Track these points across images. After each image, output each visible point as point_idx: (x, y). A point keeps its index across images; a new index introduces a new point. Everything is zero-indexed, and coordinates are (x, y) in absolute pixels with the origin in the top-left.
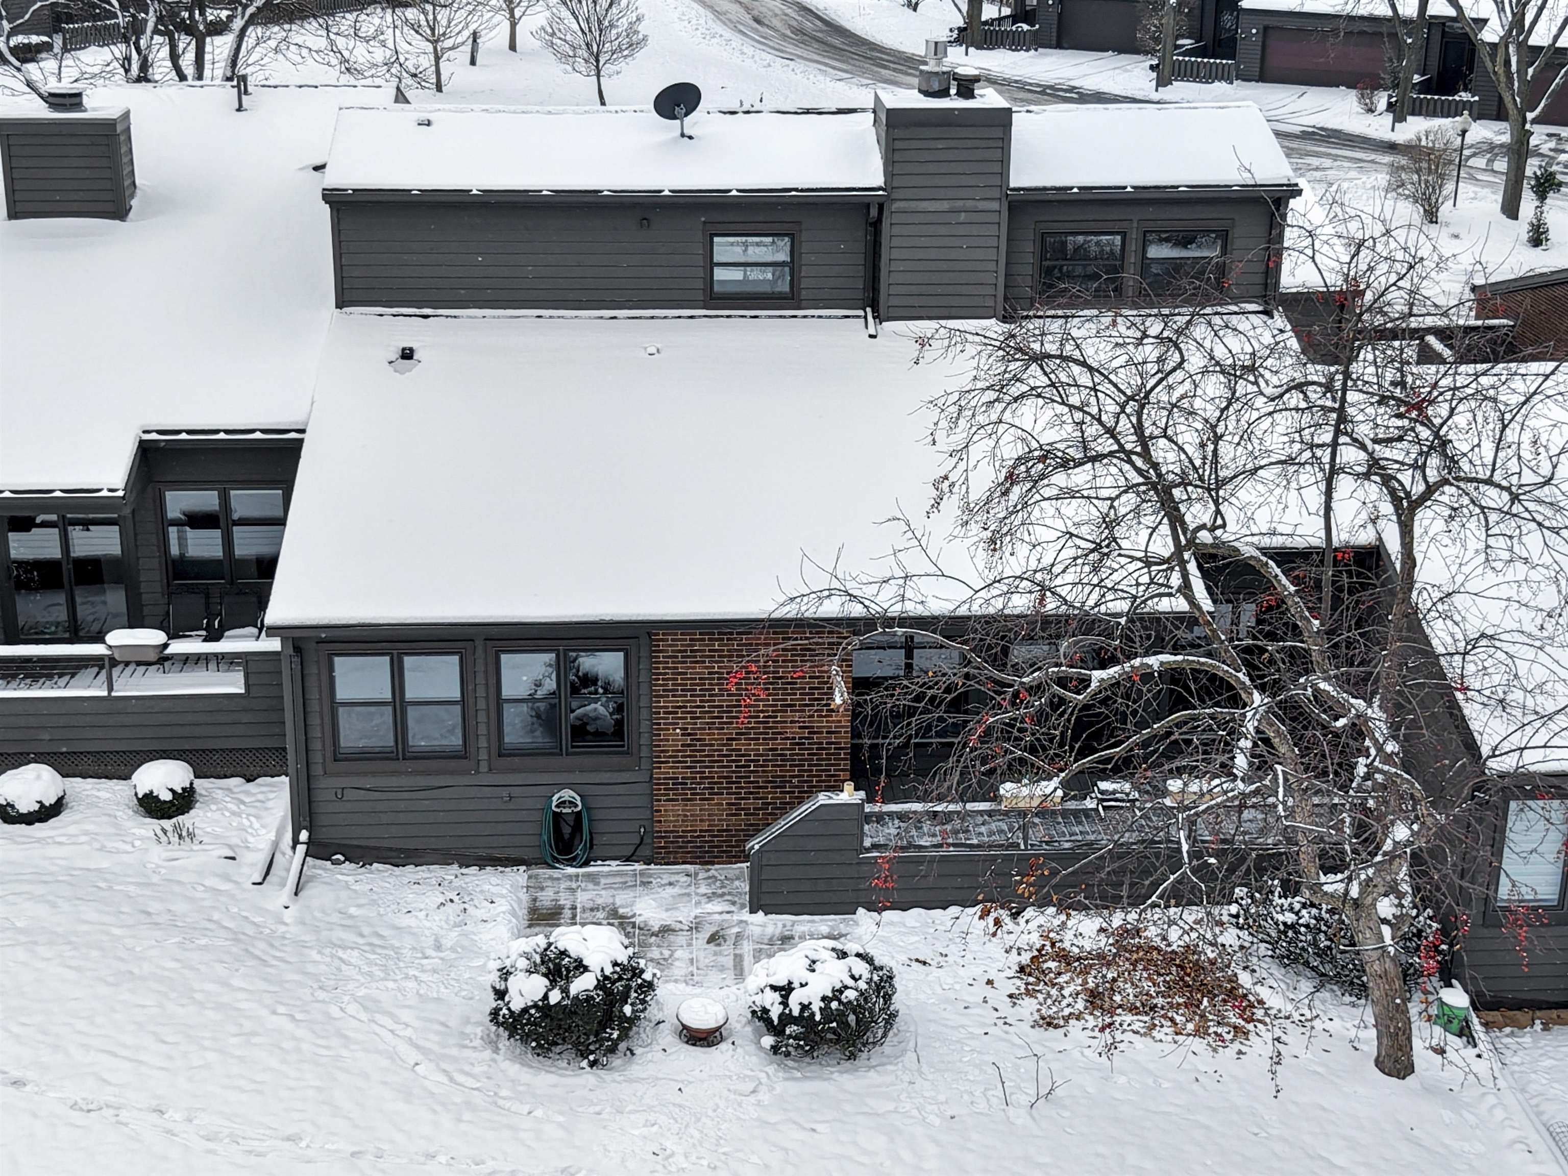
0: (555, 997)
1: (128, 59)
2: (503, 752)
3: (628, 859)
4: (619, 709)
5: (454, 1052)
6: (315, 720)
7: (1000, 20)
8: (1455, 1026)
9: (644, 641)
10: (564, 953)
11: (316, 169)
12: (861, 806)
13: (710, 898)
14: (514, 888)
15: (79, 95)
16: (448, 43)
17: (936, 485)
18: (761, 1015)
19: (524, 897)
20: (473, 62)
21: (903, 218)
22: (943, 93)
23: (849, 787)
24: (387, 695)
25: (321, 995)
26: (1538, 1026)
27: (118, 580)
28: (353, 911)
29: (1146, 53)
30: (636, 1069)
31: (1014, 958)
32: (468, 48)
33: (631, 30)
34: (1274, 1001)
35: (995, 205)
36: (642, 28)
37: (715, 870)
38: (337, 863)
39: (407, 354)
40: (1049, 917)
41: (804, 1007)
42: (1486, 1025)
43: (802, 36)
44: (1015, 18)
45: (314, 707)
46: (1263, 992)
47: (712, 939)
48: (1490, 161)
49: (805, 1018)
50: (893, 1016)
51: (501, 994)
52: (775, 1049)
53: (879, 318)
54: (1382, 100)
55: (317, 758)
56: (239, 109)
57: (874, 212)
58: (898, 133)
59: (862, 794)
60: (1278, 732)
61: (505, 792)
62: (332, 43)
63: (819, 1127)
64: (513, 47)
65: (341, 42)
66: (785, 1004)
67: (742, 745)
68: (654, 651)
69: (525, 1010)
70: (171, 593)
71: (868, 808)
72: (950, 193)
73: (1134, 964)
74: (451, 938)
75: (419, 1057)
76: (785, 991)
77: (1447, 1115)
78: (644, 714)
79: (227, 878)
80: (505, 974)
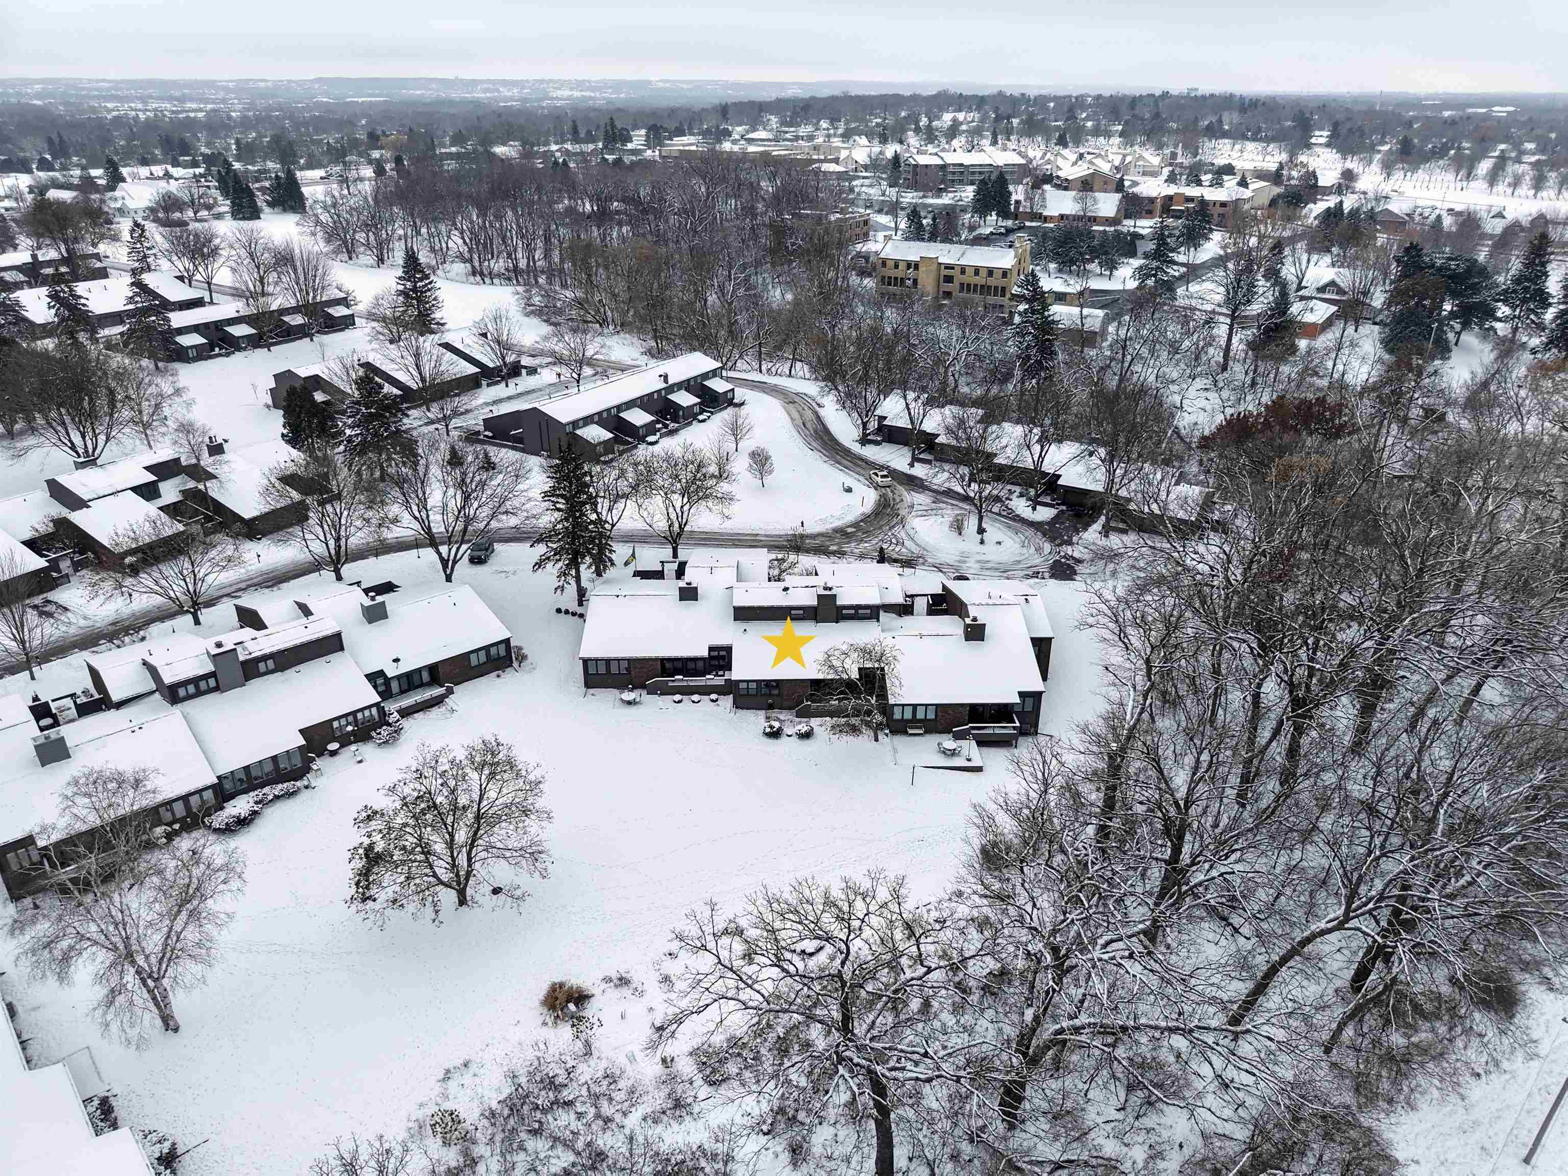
7: (872, 433)
8: (886, 735)
42: (890, 736)
44: (877, 432)
46: (861, 730)
77: (883, 746)
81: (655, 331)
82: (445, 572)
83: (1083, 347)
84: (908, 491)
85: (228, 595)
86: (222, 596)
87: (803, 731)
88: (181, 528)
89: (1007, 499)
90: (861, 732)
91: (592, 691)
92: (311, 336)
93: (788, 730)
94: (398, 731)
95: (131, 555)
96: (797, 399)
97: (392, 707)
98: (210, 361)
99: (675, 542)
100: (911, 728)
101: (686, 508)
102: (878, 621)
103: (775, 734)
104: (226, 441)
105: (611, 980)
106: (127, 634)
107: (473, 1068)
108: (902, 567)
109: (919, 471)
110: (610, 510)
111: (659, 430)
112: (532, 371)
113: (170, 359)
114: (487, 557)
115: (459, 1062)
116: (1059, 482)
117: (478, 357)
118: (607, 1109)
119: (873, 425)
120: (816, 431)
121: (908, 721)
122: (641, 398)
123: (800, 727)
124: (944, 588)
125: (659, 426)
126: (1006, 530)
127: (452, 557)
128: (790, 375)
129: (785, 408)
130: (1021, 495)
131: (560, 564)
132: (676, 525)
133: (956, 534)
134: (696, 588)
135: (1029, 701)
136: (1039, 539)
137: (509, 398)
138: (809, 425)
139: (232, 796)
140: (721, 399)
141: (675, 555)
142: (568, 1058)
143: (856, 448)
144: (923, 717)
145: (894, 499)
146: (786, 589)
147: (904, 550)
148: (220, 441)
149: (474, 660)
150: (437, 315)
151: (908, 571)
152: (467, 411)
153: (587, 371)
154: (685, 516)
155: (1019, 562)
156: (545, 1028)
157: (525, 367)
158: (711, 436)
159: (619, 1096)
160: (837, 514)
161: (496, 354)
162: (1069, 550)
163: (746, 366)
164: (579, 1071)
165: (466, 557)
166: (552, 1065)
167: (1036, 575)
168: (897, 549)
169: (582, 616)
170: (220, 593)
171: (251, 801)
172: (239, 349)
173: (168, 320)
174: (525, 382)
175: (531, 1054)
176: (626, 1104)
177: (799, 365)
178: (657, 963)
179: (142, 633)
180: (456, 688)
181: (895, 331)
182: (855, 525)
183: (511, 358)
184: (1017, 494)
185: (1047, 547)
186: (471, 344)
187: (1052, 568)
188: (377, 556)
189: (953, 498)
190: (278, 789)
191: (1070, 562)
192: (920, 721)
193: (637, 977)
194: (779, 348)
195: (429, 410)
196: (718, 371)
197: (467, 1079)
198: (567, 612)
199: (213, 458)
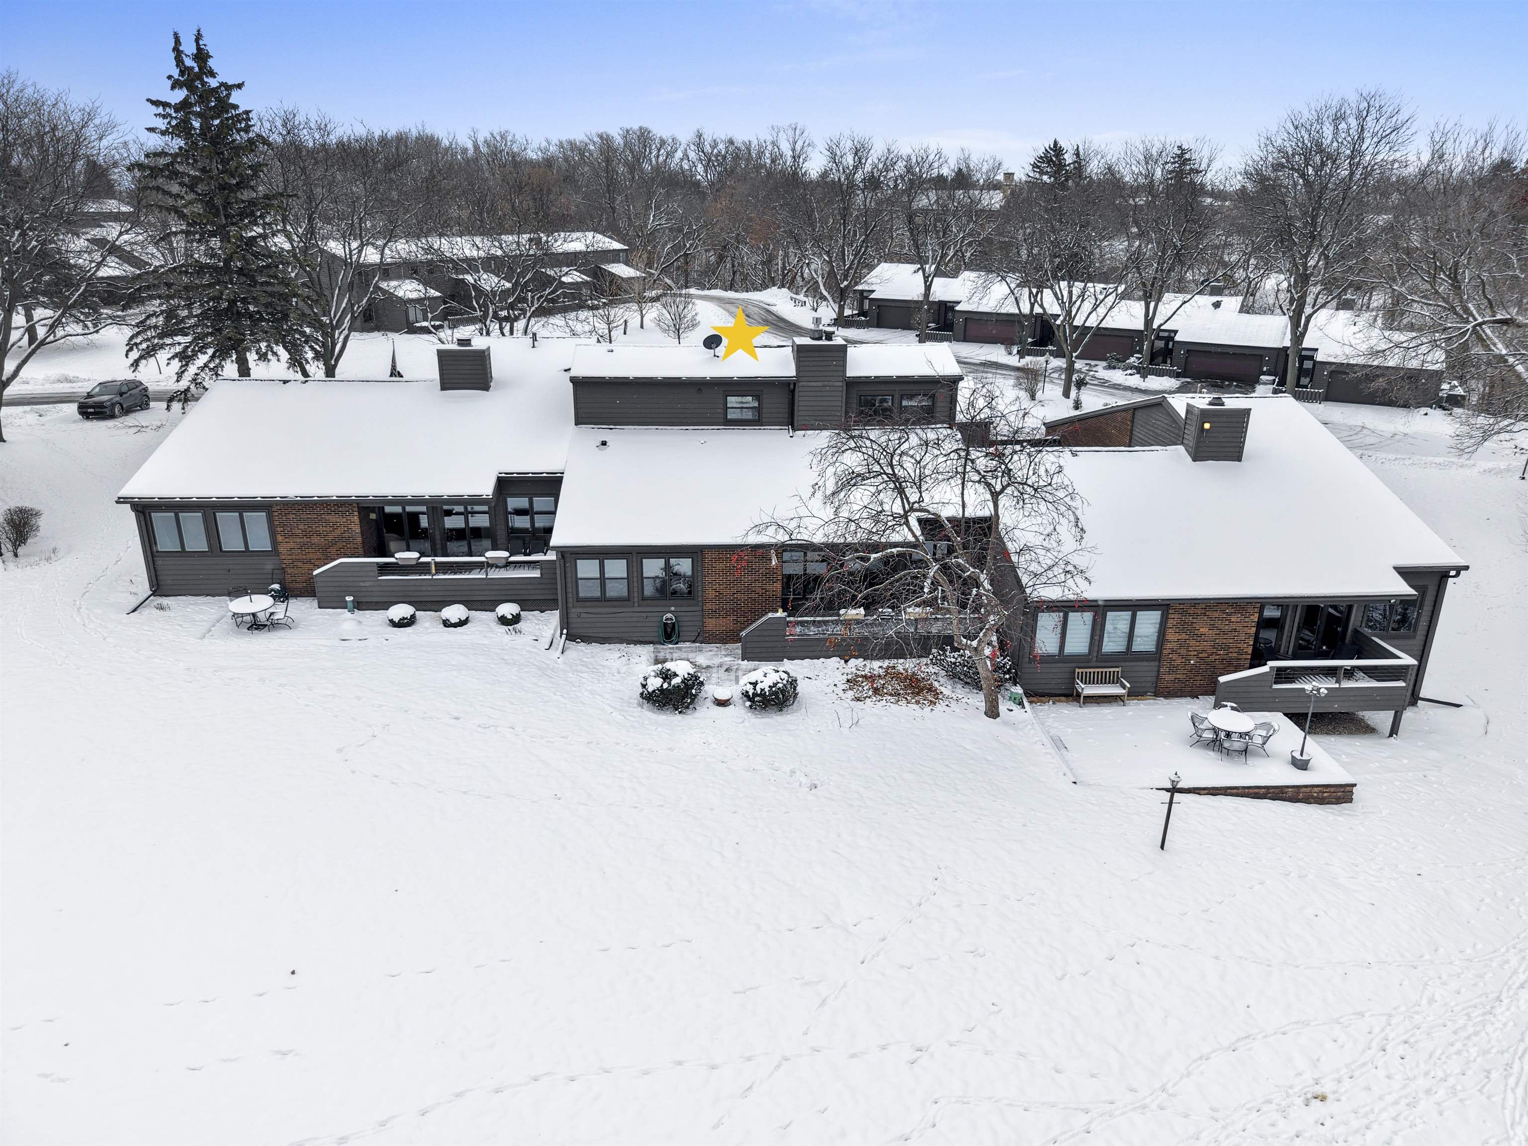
0: (665, 686)
1: (482, 329)
2: (644, 599)
3: (694, 642)
4: (690, 586)
5: (626, 708)
6: (569, 585)
7: (853, 316)
8: (1017, 701)
9: (699, 554)
10: (669, 670)
11: (566, 371)
12: (785, 618)
13: (726, 656)
14: (648, 652)
15: (470, 340)
16: (615, 325)
17: (813, 486)
18: (746, 695)
19: (653, 655)
20: (625, 333)
21: (803, 386)
22: (820, 339)
23: (780, 610)
24: (598, 576)
25: (574, 689)
26: (1051, 702)
27: (487, 537)
28: (585, 659)
29: (915, 330)
30: (697, 714)
31: (845, 677)
32: (623, 327)
33: (693, 319)
34: (946, 691)
35: (841, 384)
36: (698, 318)
37: (727, 646)
38: (578, 642)
39: (604, 443)
40: (860, 662)
41: (762, 690)
42: (1031, 702)
43: (766, 322)
44: (859, 315)
45: (569, 580)
46: (943, 689)
47: (726, 670)
48: (1060, 375)
49: (762, 694)
50: (797, 694)
51: (644, 686)
52: (751, 707)
53: (794, 430)
54: (1015, 350)
55: (570, 600)
56: (533, 347)
57: (792, 387)
58: (802, 355)
59: (786, 614)
60: (942, 579)
61: (644, 615)
62: (567, 323)
63: (768, 735)
64: (642, 327)
65: (570, 322)
66: (755, 689)
67: (738, 596)
68: (703, 558)
69: (654, 691)
70: (509, 539)
71: (788, 619)
72: (823, 379)
73: (892, 678)
74: (623, 670)
75: (612, 710)
76: (755, 684)
77: (1012, 732)
78: (700, 584)
79: (535, 647)
80: (646, 679)
87: (765, 685)
90: (940, 695)
93: (718, 687)
100: (1089, 681)
102: (951, 427)
103: (677, 697)
121: (1080, 660)
123: (755, 675)
130: (1110, 368)
134: (483, 356)
144: (1121, 647)
184: (1101, 367)
192: (1114, 659)
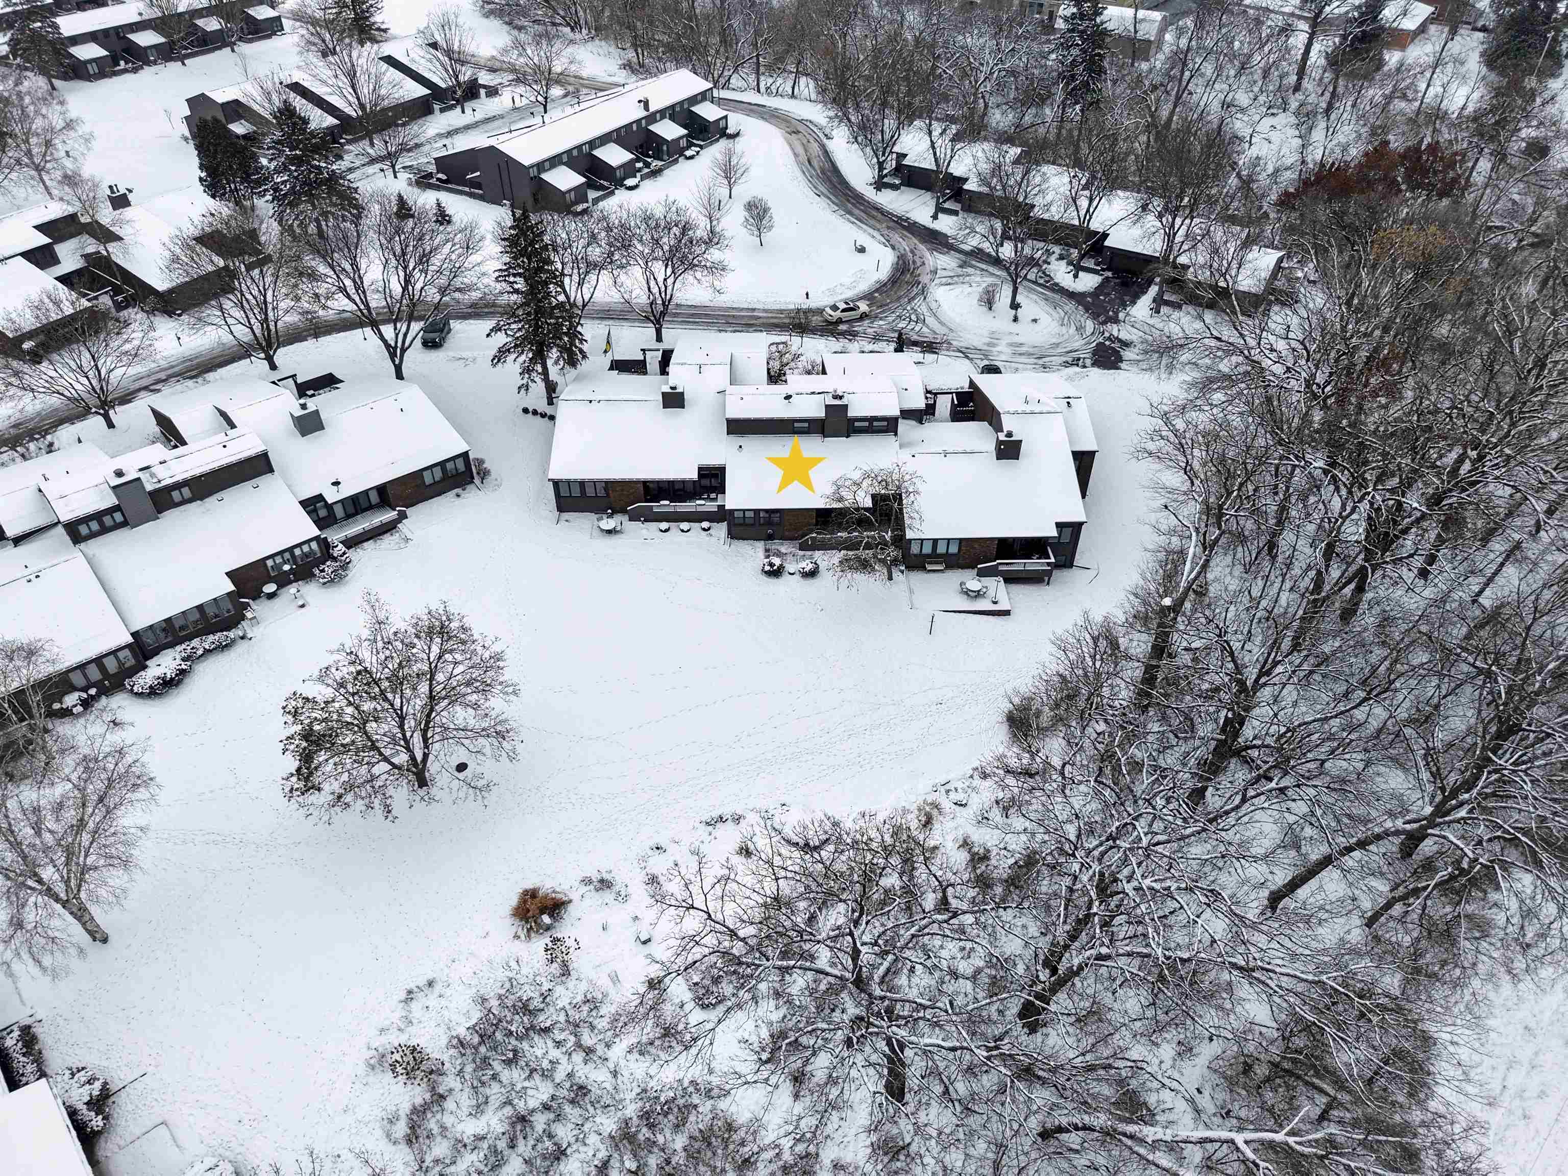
5: (757, 575)
13: (793, 548)
18: (800, 572)
21: (829, 420)
24: (742, 517)
28: (739, 550)
30: (783, 581)
31: (838, 560)
38: (735, 540)
39: (741, 447)
42: (907, 572)
46: (873, 566)
47: (793, 556)
50: (819, 571)
51: (762, 565)
52: (802, 577)
53: (824, 437)
55: (731, 525)
57: (824, 420)
59: (815, 534)
63: (809, 589)
66: (804, 568)
73: (856, 560)
75: (754, 577)
81: (635, 37)
82: (393, 361)
83: (1133, 60)
84: (931, 250)
85: (146, 388)
86: (139, 390)
87: (807, 569)
88: (85, 303)
89: (1046, 262)
90: (873, 570)
91: (566, 515)
92: (232, 45)
93: (791, 567)
94: (345, 566)
95: (30, 339)
96: (801, 128)
97: (335, 536)
98: (115, 79)
99: (658, 322)
100: (930, 563)
101: (670, 281)
102: (896, 434)
103: (775, 573)
104: (130, 191)
105: (590, 882)
106: (32, 439)
107: (438, 988)
108: (923, 352)
109: (946, 224)
110: (580, 284)
111: (640, 170)
112: (493, 92)
113: (65, 77)
114: (443, 339)
115: (422, 982)
116: (1107, 243)
117: (427, 75)
118: (588, 1039)
119: (891, 165)
120: (823, 172)
121: (928, 556)
122: (618, 130)
123: (803, 564)
124: (972, 384)
125: (639, 165)
126: (1043, 303)
127: (399, 344)
128: (793, 96)
129: (786, 139)
130: (1061, 258)
131: (523, 357)
132: (659, 301)
133: (985, 309)
134: (682, 394)
135: (1068, 531)
136: (1080, 316)
137: (467, 128)
138: (815, 163)
139: (155, 652)
140: (712, 129)
141: (659, 339)
142: (543, 980)
143: (870, 193)
144: (944, 551)
145: (914, 262)
146: (788, 397)
147: (925, 329)
148: (122, 191)
149: (428, 478)
150: (377, 18)
151: (930, 357)
152: (417, 146)
153: (556, 91)
154: (669, 292)
155: (1057, 345)
156: (517, 942)
157: (485, 87)
158: (699, 181)
159: (602, 1024)
160: (847, 281)
161: (446, 70)
162: (1114, 329)
163: (741, 84)
164: (556, 995)
165: (418, 342)
166: (526, 987)
167: (1076, 362)
168: (917, 329)
169: (552, 418)
170: (137, 385)
171: (178, 657)
172: (148, 63)
173: (56, 27)
174: (484, 106)
175: (502, 975)
176: (610, 1033)
177: (803, 80)
178: (644, 859)
179: (49, 437)
180: (409, 511)
181: (917, 40)
182: (868, 297)
183: (466, 74)
184: (1056, 256)
185: (1090, 325)
186: (417, 58)
187: (1095, 352)
188: (316, 336)
189: (981, 260)
190: (210, 640)
191: (1116, 345)
192: (941, 556)
193: (619, 879)
194: (780, 59)
195: (372, 145)
196: (708, 95)
197: (432, 1000)
198: (535, 412)
199: (118, 212)
